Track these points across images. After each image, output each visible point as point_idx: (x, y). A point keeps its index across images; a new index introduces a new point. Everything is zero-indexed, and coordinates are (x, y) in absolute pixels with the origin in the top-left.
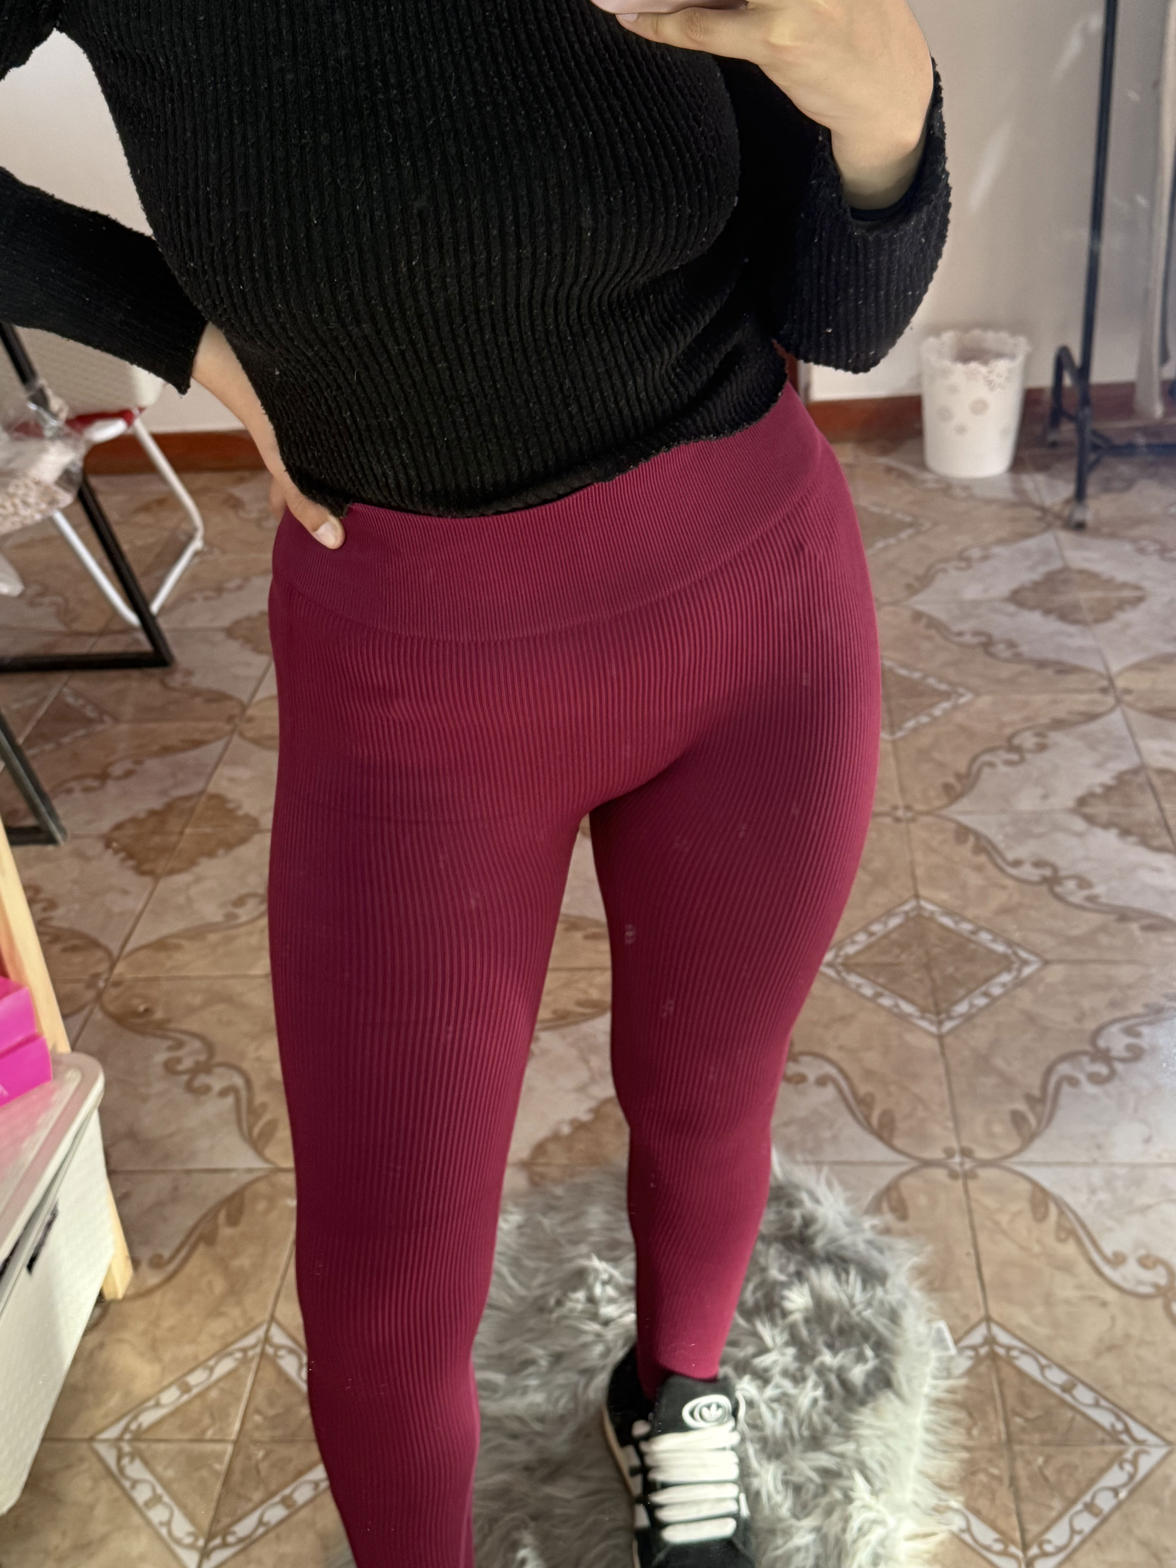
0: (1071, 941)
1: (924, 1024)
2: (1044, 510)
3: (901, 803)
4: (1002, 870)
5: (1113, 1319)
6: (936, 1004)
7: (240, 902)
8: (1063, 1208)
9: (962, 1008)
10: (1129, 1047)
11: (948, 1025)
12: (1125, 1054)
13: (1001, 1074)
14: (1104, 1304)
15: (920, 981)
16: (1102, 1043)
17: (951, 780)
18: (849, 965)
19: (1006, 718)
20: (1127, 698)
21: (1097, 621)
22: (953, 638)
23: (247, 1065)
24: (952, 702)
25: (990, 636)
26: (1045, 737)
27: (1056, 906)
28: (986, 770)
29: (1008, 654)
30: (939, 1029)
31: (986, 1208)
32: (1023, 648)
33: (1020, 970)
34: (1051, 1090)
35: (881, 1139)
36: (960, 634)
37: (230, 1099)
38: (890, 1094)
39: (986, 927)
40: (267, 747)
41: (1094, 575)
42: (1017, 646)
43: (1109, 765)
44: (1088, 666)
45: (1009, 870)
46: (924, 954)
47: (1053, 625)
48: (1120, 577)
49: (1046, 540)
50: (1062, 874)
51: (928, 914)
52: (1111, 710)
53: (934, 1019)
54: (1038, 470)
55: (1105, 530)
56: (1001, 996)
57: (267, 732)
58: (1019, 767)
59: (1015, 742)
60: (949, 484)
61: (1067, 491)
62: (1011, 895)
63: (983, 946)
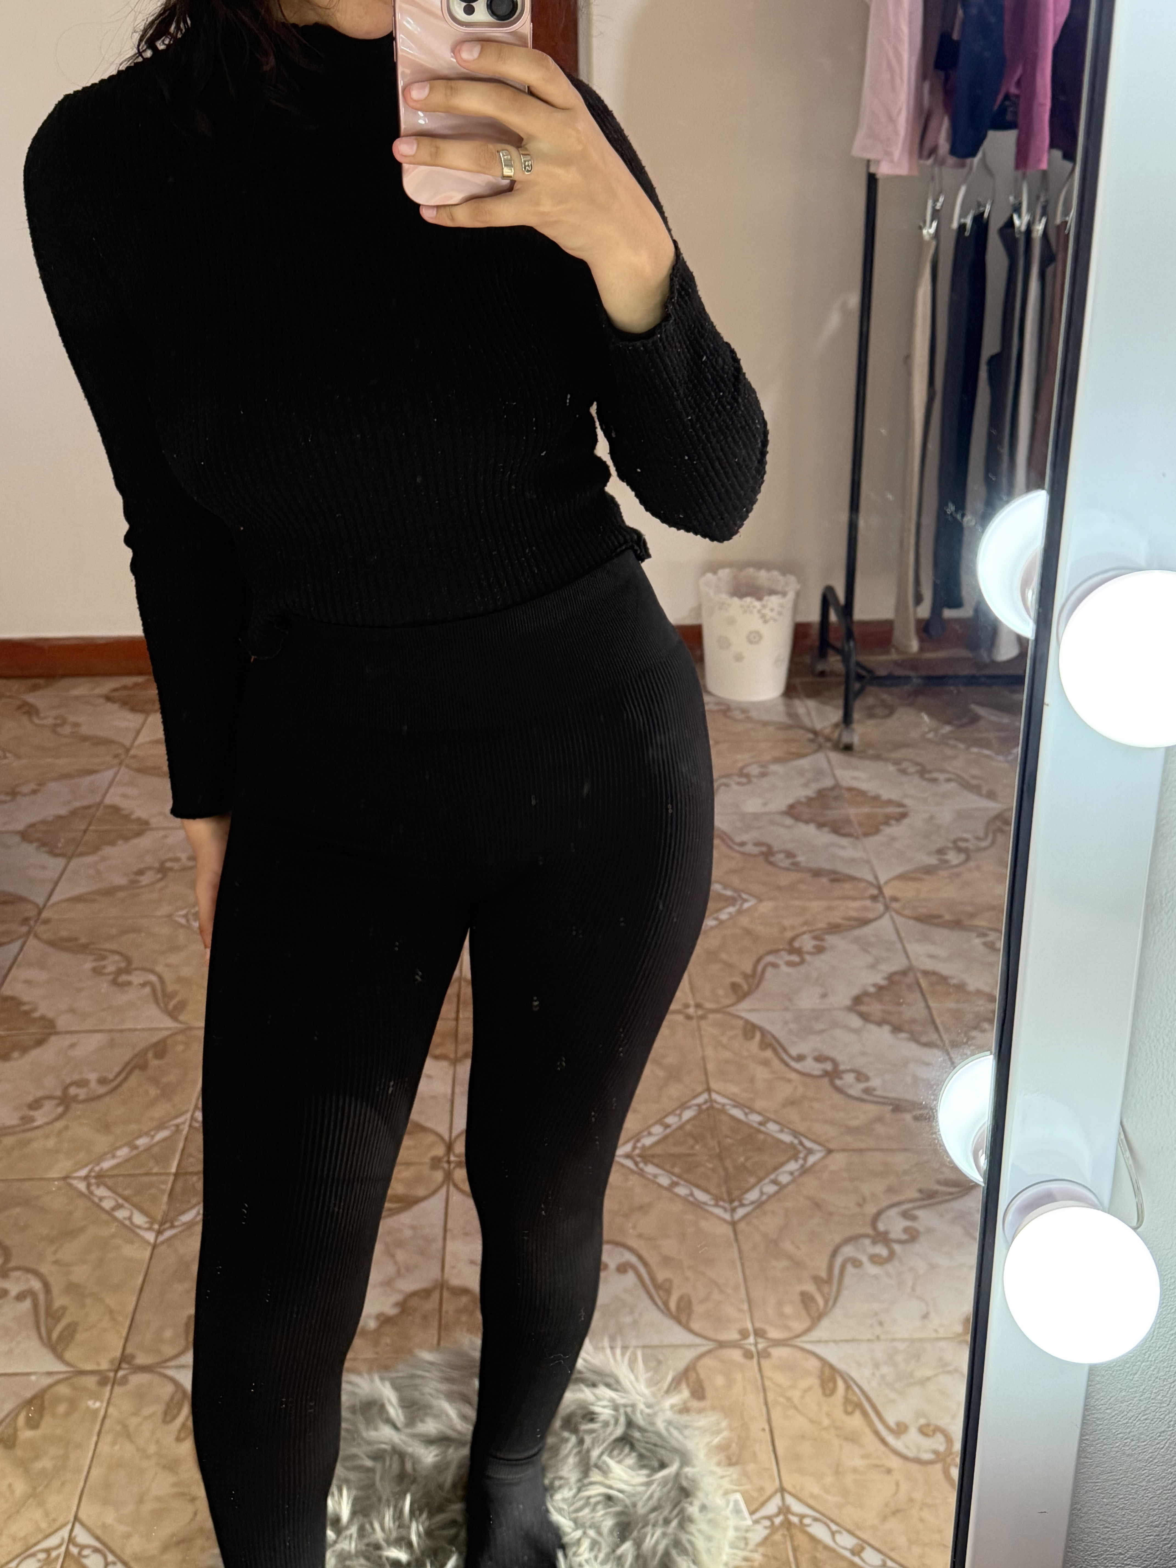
0: (851, 1130)
1: (718, 1211)
2: (815, 733)
3: (692, 1002)
4: (787, 1064)
5: (897, 1484)
6: (729, 1193)
7: (35, 1105)
8: (849, 1382)
9: (753, 1196)
10: (906, 1230)
11: (741, 1212)
12: (904, 1237)
13: (790, 1257)
14: (889, 1471)
15: (714, 1170)
16: (881, 1227)
17: (738, 979)
18: (646, 1156)
19: (787, 923)
20: (895, 905)
21: (866, 835)
22: (736, 847)
23: (44, 1269)
24: (737, 907)
25: (769, 847)
26: (822, 940)
27: (837, 1097)
28: (770, 970)
29: (787, 863)
30: (732, 1216)
31: (779, 1386)
32: (801, 859)
33: (805, 1159)
34: (836, 1271)
35: (679, 1322)
36: (743, 844)
37: (27, 1304)
38: (687, 1279)
39: (773, 1117)
40: (64, 949)
41: (862, 793)
42: (794, 856)
43: (881, 967)
44: (859, 875)
45: (793, 1064)
46: (717, 1145)
47: (827, 837)
48: (885, 795)
49: (818, 760)
50: (841, 1068)
51: (720, 1107)
52: (881, 916)
53: (727, 1206)
54: (809, 696)
55: (870, 752)
56: (789, 1183)
57: (64, 934)
58: (800, 968)
59: (796, 944)
60: (728, 706)
61: (836, 715)
62: (796, 1088)
63: (772, 1136)
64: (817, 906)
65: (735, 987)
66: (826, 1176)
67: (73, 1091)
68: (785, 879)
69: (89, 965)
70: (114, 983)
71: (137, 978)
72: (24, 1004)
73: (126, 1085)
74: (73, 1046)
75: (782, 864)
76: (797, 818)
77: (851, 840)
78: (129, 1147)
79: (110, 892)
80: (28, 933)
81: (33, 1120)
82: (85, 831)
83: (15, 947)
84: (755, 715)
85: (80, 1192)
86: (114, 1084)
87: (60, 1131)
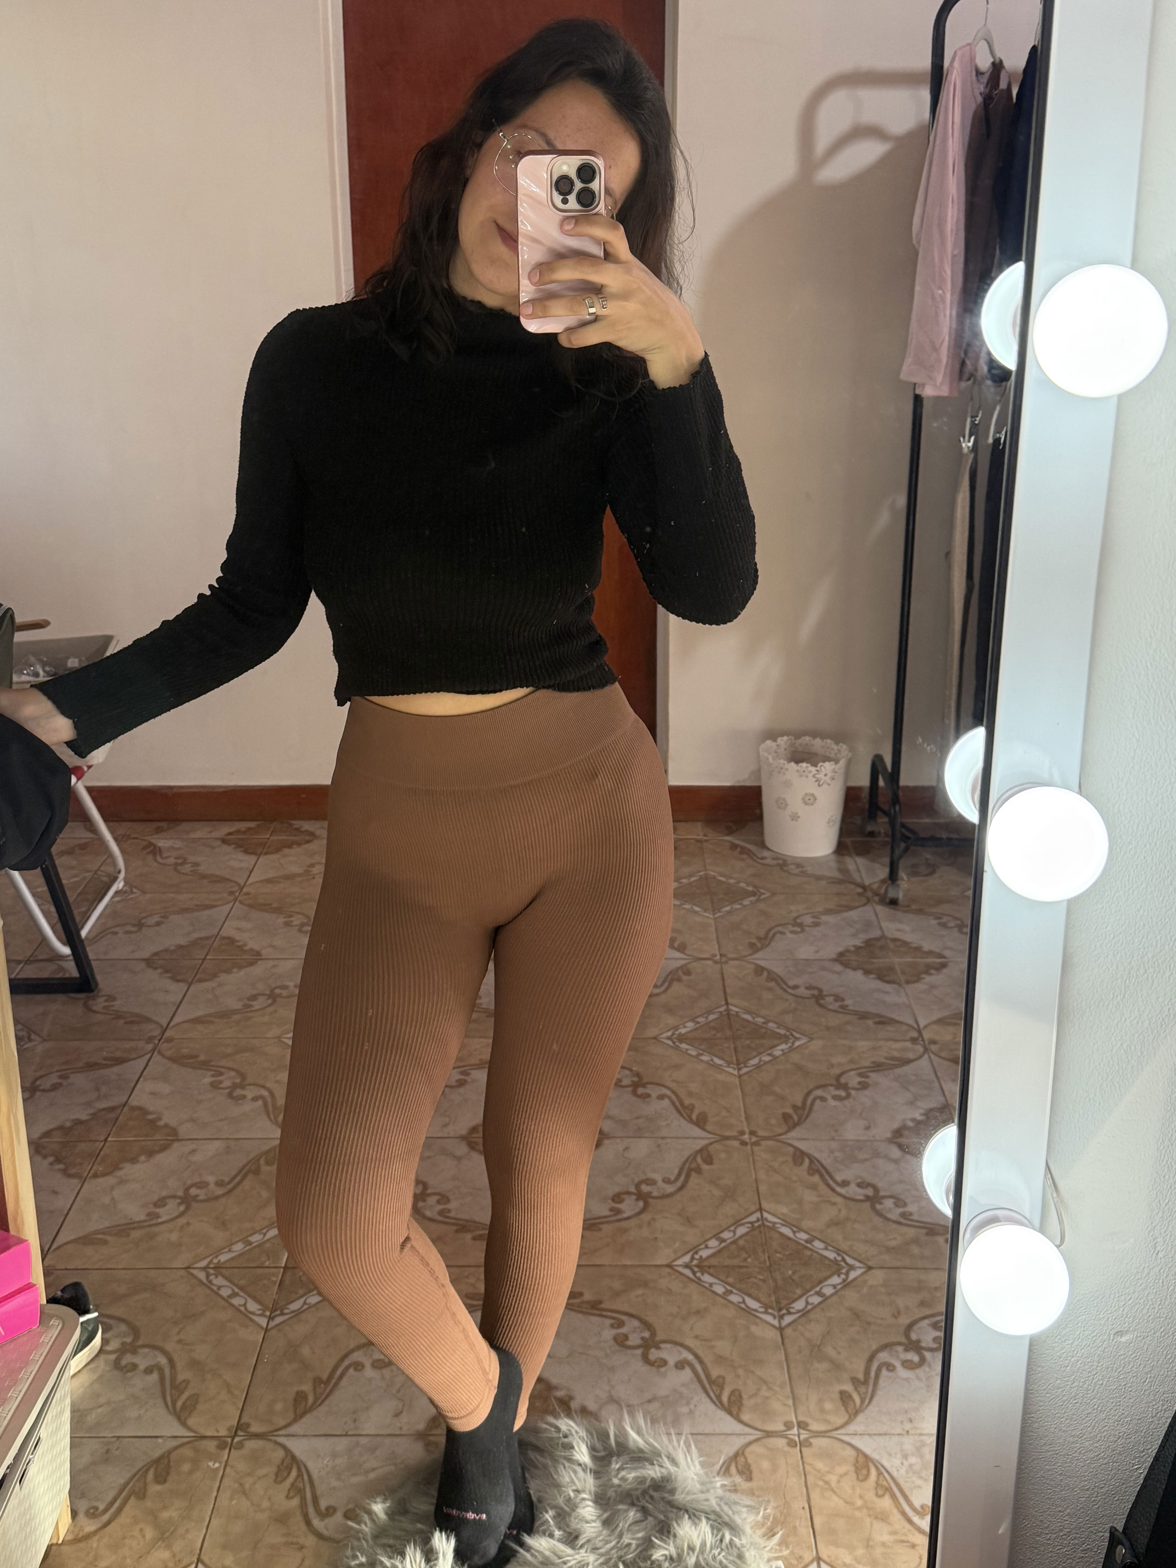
0: (889, 1250)
1: (768, 1318)
2: (864, 888)
4: (832, 1189)
6: (778, 1302)
7: (161, 1203)
8: (881, 1469)
9: (799, 1305)
10: (936, 1340)
11: (788, 1319)
12: (934, 1346)
13: (831, 1361)
14: (913, 1546)
15: (764, 1281)
16: (915, 1338)
17: (789, 1110)
18: (703, 1265)
19: (835, 1060)
20: (933, 1047)
21: (908, 982)
22: (790, 991)
23: (170, 1347)
24: (789, 1044)
25: (820, 991)
26: (867, 1077)
27: (877, 1220)
28: (818, 1102)
29: (836, 1006)
30: (779, 1322)
31: (819, 1471)
32: (848, 1002)
33: (847, 1274)
34: (873, 1374)
35: (730, 1413)
36: (796, 987)
37: (155, 1376)
38: (738, 1376)
39: (819, 1237)
40: (184, 1065)
41: (905, 944)
42: (843, 1000)
43: (919, 1104)
44: (901, 1019)
45: (838, 1189)
46: (767, 1259)
47: (873, 983)
48: (927, 946)
49: (866, 913)
50: (882, 1194)
51: (770, 1225)
52: (921, 1057)
53: (776, 1313)
54: (859, 854)
55: (914, 907)
56: (831, 1295)
57: (185, 1051)
58: (846, 1102)
59: (843, 1080)
60: (785, 861)
61: (883, 872)
62: (840, 1211)
63: (817, 1253)
64: (863, 1045)
65: (786, 1117)
66: (865, 1290)
67: (193, 1191)
68: (835, 1020)
69: (208, 1080)
70: (230, 1095)
71: (250, 1092)
72: (150, 1113)
73: (241, 1188)
74: (193, 1151)
75: (831, 1007)
76: (846, 965)
77: (895, 986)
78: (244, 1243)
79: (225, 1015)
80: (154, 1050)
81: (158, 1216)
82: (204, 959)
83: (142, 1062)
84: (809, 869)
85: (201, 1281)
86: (230, 1187)
87: (182, 1227)
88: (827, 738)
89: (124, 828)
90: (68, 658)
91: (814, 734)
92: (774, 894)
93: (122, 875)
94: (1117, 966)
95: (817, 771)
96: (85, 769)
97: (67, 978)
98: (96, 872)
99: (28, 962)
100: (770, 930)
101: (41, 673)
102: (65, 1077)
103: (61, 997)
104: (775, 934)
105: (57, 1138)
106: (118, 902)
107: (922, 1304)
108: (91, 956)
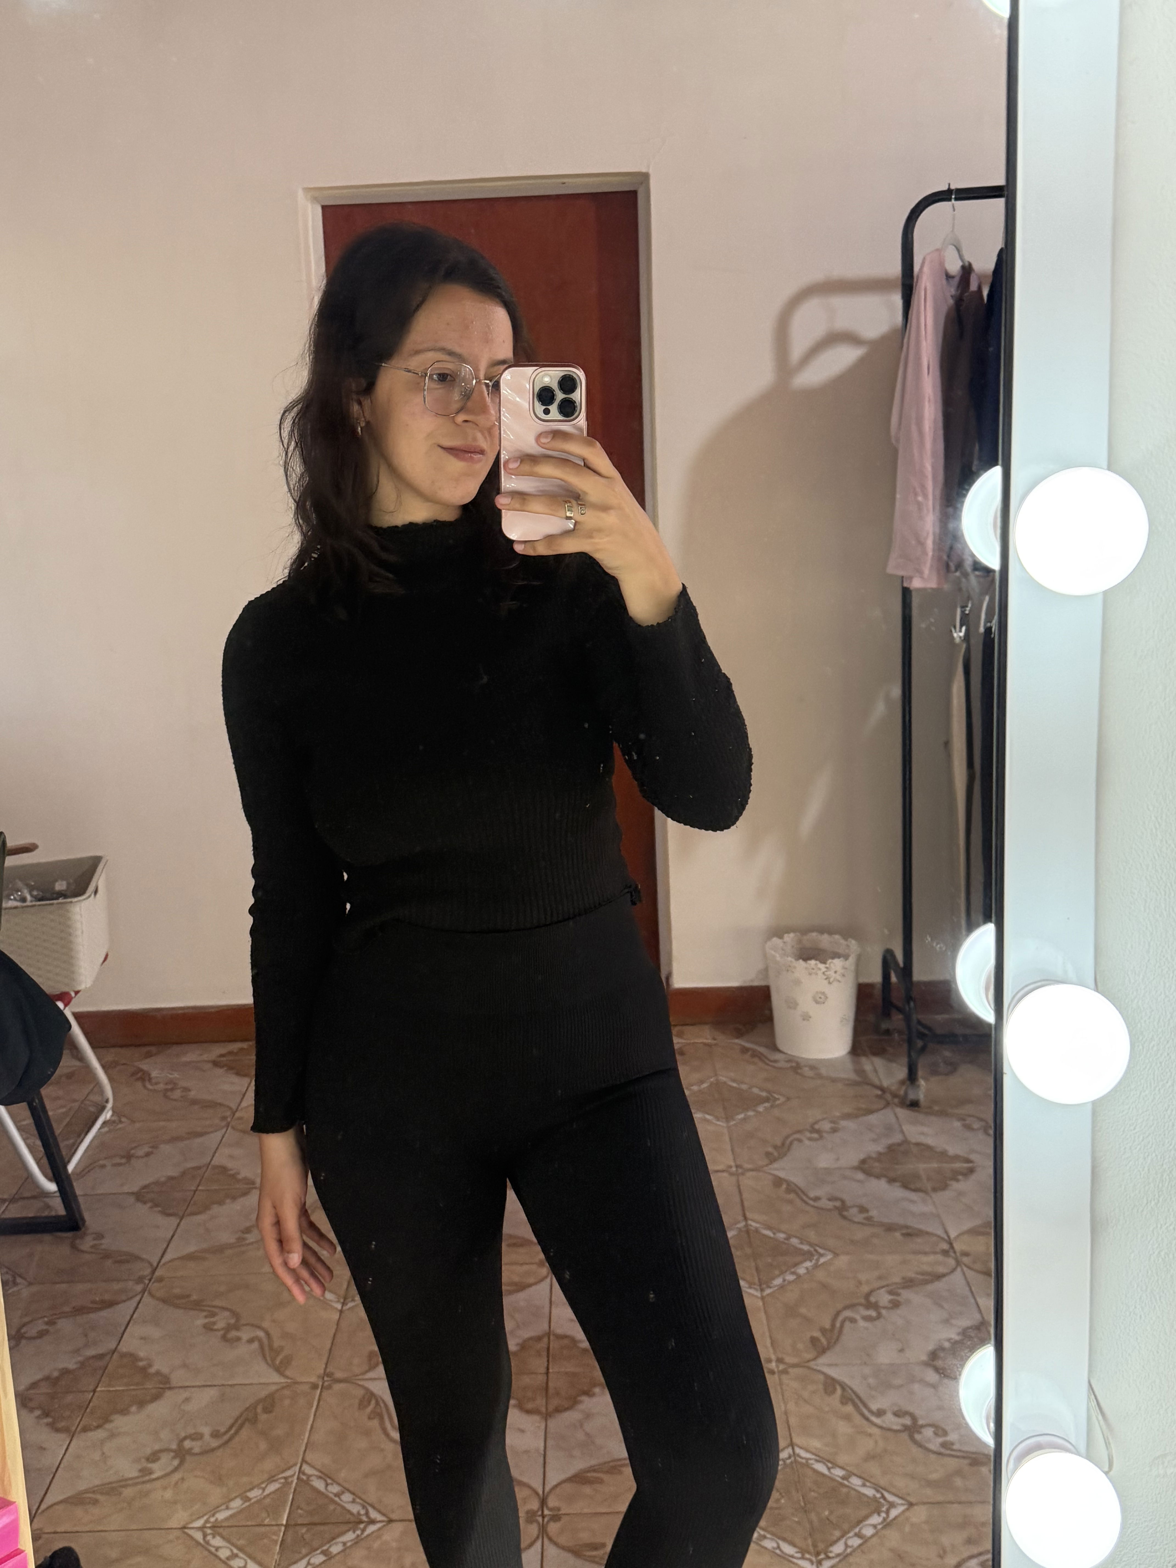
0: (931, 1483)
1: (805, 1564)
2: (883, 1090)
3: (773, 1356)
4: (867, 1419)
6: (815, 1546)
7: (154, 1457)
9: (838, 1548)
11: (827, 1564)
15: (799, 1523)
17: (817, 1334)
19: (862, 1277)
20: (965, 1260)
21: (935, 1190)
22: (811, 1202)
24: (814, 1261)
25: (843, 1202)
26: (898, 1295)
27: (916, 1452)
29: (859, 1218)
32: (874, 1213)
36: (817, 1199)
39: (855, 1472)
40: (177, 1306)
41: (928, 1148)
42: (867, 1211)
43: (954, 1322)
44: (930, 1230)
45: (874, 1419)
46: (801, 1498)
47: (897, 1192)
48: (952, 1150)
49: (887, 1116)
50: (921, 1422)
51: (804, 1461)
52: (953, 1270)
53: (814, 1559)
54: (876, 1054)
55: (936, 1108)
56: (873, 1536)
57: (177, 1291)
58: (877, 1323)
59: (872, 1299)
60: (798, 1063)
61: (902, 1073)
62: (876, 1442)
63: (855, 1490)
64: (891, 1260)
65: (814, 1341)
66: (907, 1528)
67: (188, 1444)
68: (860, 1233)
69: (200, 1322)
70: (224, 1338)
71: (245, 1334)
72: (141, 1360)
73: (237, 1439)
74: (187, 1400)
75: (855, 1219)
76: (868, 1173)
77: (921, 1194)
78: (242, 1499)
79: (219, 1250)
80: (144, 1291)
81: (151, 1472)
82: (195, 1191)
83: (133, 1303)
84: (823, 1071)
85: (198, 1543)
86: (226, 1437)
87: (176, 1483)
88: (835, 934)
89: (111, 1055)
90: (56, 881)
91: (822, 930)
92: (788, 1099)
93: (110, 1105)
94: (1149, 1170)
95: (827, 968)
96: (73, 994)
97: (55, 1217)
98: (82, 1102)
99: (13, 1200)
100: (787, 1137)
101: (29, 897)
102: (51, 1323)
103: (47, 1237)
104: (791, 1143)
105: (44, 1389)
106: (107, 1132)
107: (969, 1541)
108: (79, 1192)
